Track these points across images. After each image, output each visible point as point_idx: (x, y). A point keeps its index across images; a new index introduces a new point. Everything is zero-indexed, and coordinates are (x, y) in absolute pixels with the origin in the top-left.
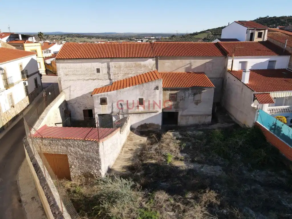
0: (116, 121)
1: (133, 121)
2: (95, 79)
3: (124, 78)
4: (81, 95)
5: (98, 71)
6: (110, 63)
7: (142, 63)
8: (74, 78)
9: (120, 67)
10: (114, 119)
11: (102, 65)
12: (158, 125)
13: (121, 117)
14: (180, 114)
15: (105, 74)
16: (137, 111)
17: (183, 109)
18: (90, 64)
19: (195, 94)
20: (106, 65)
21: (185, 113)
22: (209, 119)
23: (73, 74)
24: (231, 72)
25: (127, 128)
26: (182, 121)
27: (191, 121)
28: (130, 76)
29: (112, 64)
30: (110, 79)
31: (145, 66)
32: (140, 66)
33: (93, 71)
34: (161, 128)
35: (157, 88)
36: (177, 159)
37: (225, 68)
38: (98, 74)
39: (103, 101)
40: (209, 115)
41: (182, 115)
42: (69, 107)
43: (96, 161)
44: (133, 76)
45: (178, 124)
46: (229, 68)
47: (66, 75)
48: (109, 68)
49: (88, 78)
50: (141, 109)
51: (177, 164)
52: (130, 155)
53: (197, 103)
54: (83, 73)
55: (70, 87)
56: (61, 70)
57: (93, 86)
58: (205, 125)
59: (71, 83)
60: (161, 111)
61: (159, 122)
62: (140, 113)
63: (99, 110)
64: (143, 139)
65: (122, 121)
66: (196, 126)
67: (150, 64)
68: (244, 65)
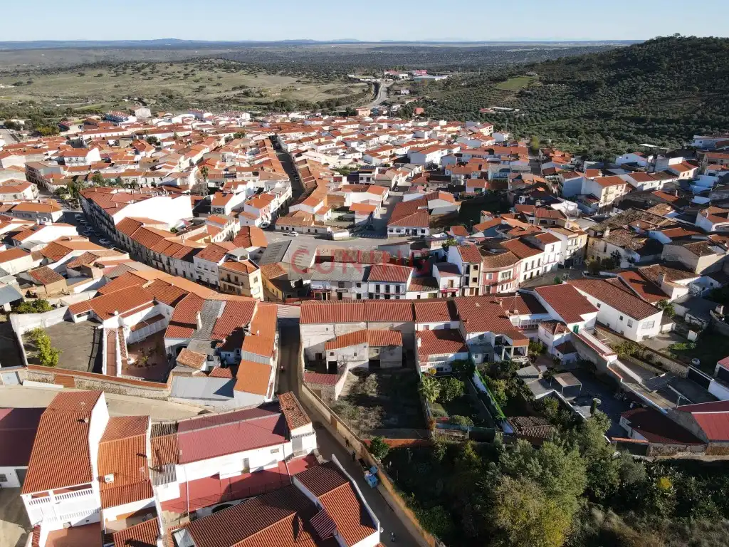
1: (351, 366)
2: (325, 335)
3: (345, 334)
4: (316, 344)
5: (327, 329)
6: (335, 325)
7: (357, 324)
8: (311, 334)
9: (342, 327)
10: (338, 364)
11: (330, 326)
12: (366, 368)
13: (342, 363)
14: (381, 360)
15: (332, 331)
16: (353, 359)
17: (383, 358)
18: (322, 325)
20: (333, 326)
21: (384, 360)
22: (400, 364)
23: (309, 332)
24: (417, 332)
25: (347, 372)
26: (382, 366)
27: (389, 365)
28: (348, 332)
29: (337, 325)
30: (335, 335)
31: (359, 326)
32: (356, 327)
33: (324, 329)
34: (368, 370)
35: (365, 347)
36: (371, 392)
37: (414, 328)
38: (327, 331)
39: (332, 354)
40: (400, 362)
41: (382, 362)
43: (333, 393)
44: (350, 333)
45: (380, 367)
46: (416, 329)
47: (306, 332)
48: (334, 328)
49: (320, 334)
50: (355, 358)
51: (371, 395)
52: (348, 389)
53: (392, 354)
54: (317, 331)
56: (302, 329)
57: (324, 339)
58: (397, 368)
59: (309, 337)
60: (368, 361)
61: (367, 366)
62: (354, 361)
63: (329, 359)
64: (356, 378)
65: (344, 366)
66: (391, 369)
67: (362, 325)
68: (427, 327)
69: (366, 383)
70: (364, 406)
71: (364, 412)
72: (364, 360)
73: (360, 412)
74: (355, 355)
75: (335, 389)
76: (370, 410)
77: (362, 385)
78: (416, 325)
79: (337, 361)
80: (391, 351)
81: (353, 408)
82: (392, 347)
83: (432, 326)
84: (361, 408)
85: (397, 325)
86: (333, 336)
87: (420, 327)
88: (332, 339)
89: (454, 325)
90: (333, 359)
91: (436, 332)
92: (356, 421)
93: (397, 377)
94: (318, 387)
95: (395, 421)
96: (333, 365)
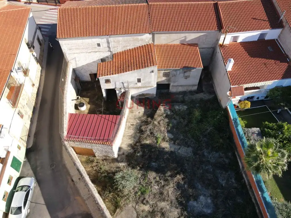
0: (119, 93)
2: (97, 52)
3: (124, 50)
4: (86, 64)
5: (99, 45)
6: (109, 39)
7: (139, 37)
8: (78, 51)
9: (118, 42)
10: (117, 92)
11: (102, 41)
12: (153, 94)
13: (123, 91)
14: (171, 84)
15: (105, 47)
16: (136, 86)
17: (174, 82)
18: (91, 40)
19: (185, 72)
20: (106, 41)
21: (176, 84)
22: (195, 88)
23: (76, 49)
24: (221, 46)
26: (172, 89)
27: (180, 89)
28: (128, 48)
29: (112, 39)
30: (111, 52)
31: (142, 40)
32: (138, 40)
33: (94, 45)
34: (155, 96)
35: (153, 72)
36: (164, 140)
38: (99, 47)
39: (107, 81)
40: (195, 85)
41: (173, 86)
42: (77, 72)
44: (131, 48)
45: (170, 91)
46: (221, 42)
47: (70, 49)
48: (108, 43)
49: (90, 51)
50: (139, 84)
51: (164, 145)
52: (132, 132)
53: (186, 78)
54: (85, 47)
55: (75, 58)
56: (64, 46)
58: (192, 93)
60: (156, 86)
61: (154, 92)
62: (138, 88)
63: (104, 87)
65: (124, 94)
66: (184, 93)
67: (146, 38)
68: (235, 39)
69: (156, 123)
72: (150, 85)
73: (152, 185)
74: (139, 80)
75: (112, 149)
76: (166, 180)
77: (150, 127)
78: (222, 37)
79: (115, 88)
80: (186, 74)
81: (141, 176)
82: (187, 69)
83: (243, 36)
84: (152, 175)
86: (108, 54)
87: (227, 39)
88: (107, 57)
89: (272, 34)
90: (110, 86)
91: (246, 45)
92: (147, 208)
93: (197, 113)
94: (86, 146)
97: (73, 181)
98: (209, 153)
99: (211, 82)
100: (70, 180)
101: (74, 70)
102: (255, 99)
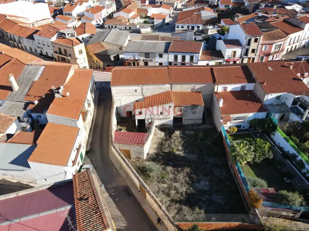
0: (147, 123)
1: (157, 123)
2: (134, 95)
3: (151, 95)
5: (136, 91)
6: (143, 87)
7: (163, 86)
8: (121, 95)
9: (149, 89)
10: (146, 122)
11: (138, 88)
12: (171, 125)
13: (150, 121)
14: (183, 118)
15: (140, 93)
16: (159, 117)
17: (186, 116)
18: (131, 87)
19: (192, 109)
20: (141, 88)
21: (186, 118)
22: (201, 121)
23: (121, 93)
24: (216, 93)
25: (154, 129)
26: (184, 122)
27: (190, 122)
28: (155, 93)
29: (145, 87)
30: (143, 95)
31: (164, 88)
32: (161, 88)
33: (133, 91)
34: (172, 126)
36: (178, 150)
37: (214, 89)
38: (136, 92)
40: (200, 119)
41: (184, 119)
42: (118, 110)
44: (157, 93)
45: (183, 124)
46: (216, 90)
47: (117, 93)
48: (142, 90)
49: (130, 95)
50: (161, 116)
51: (177, 153)
52: (155, 146)
53: (194, 113)
54: (127, 92)
56: (114, 91)
57: (133, 99)
58: (198, 125)
59: (120, 97)
60: (172, 118)
61: (172, 123)
62: (161, 119)
63: (138, 117)
64: (162, 134)
65: (151, 123)
66: (193, 125)
67: (167, 87)
68: (225, 89)
69: (172, 141)
70: (173, 166)
71: (173, 173)
72: (169, 117)
73: (169, 174)
75: (143, 150)
76: (178, 172)
77: (168, 142)
78: (216, 87)
79: (145, 119)
80: (194, 110)
81: (162, 169)
82: (194, 106)
83: (230, 87)
84: (169, 168)
85: (198, 86)
86: (141, 97)
87: (219, 89)
88: (141, 99)
89: (249, 87)
90: (141, 117)
91: (233, 92)
92: (165, 185)
93: (201, 134)
94: (126, 147)
95: (206, 186)
96: (142, 122)
97: (116, 169)
98: (209, 158)
99: (211, 118)
100: (115, 169)
101: (117, 108)
102: (242, 128)
